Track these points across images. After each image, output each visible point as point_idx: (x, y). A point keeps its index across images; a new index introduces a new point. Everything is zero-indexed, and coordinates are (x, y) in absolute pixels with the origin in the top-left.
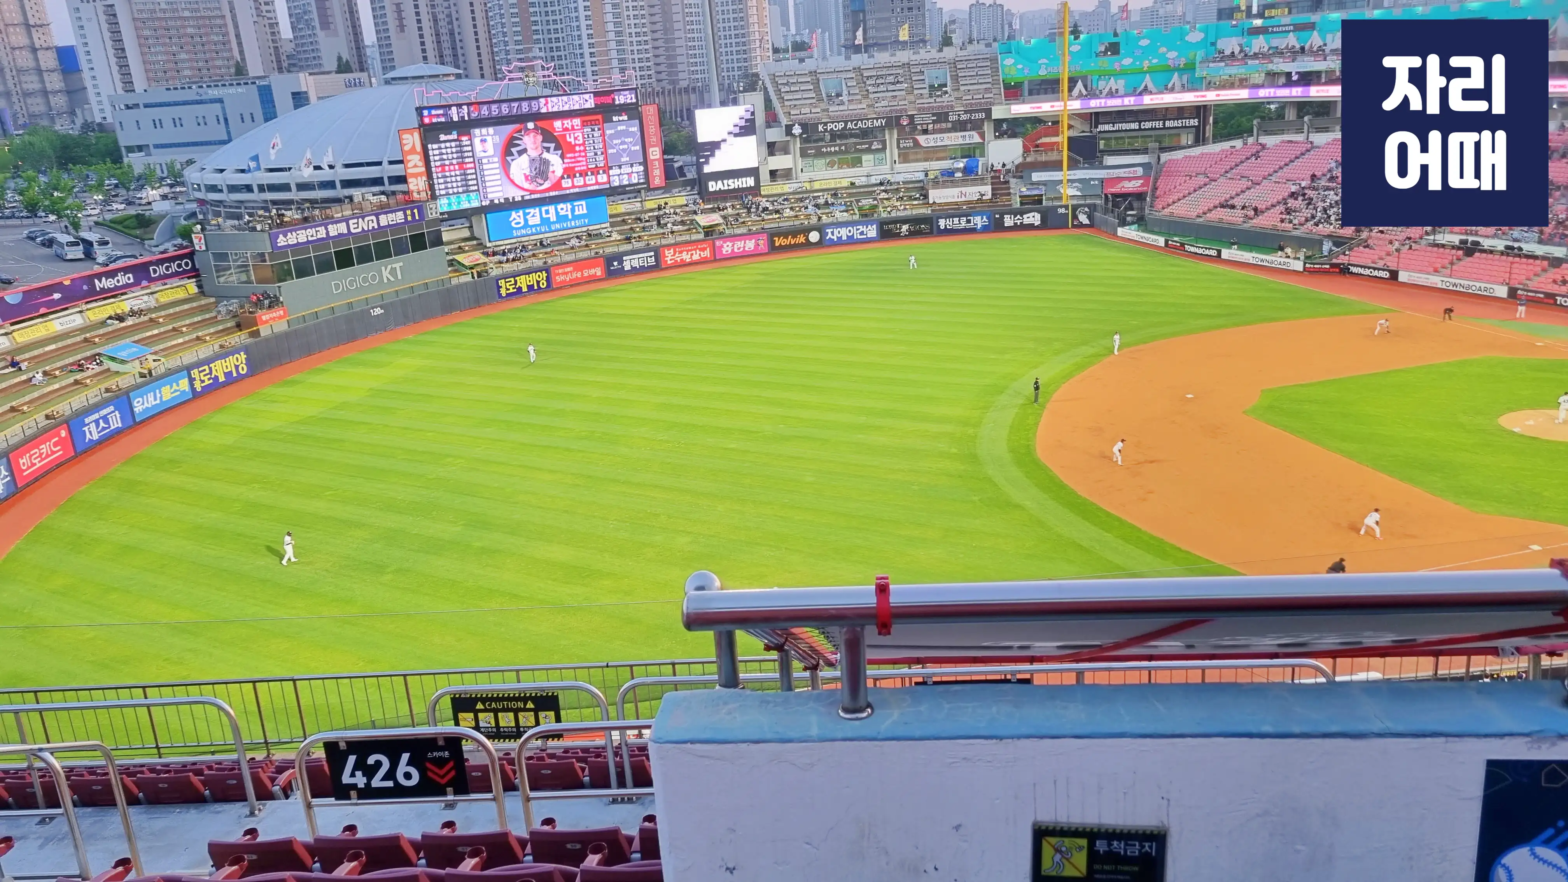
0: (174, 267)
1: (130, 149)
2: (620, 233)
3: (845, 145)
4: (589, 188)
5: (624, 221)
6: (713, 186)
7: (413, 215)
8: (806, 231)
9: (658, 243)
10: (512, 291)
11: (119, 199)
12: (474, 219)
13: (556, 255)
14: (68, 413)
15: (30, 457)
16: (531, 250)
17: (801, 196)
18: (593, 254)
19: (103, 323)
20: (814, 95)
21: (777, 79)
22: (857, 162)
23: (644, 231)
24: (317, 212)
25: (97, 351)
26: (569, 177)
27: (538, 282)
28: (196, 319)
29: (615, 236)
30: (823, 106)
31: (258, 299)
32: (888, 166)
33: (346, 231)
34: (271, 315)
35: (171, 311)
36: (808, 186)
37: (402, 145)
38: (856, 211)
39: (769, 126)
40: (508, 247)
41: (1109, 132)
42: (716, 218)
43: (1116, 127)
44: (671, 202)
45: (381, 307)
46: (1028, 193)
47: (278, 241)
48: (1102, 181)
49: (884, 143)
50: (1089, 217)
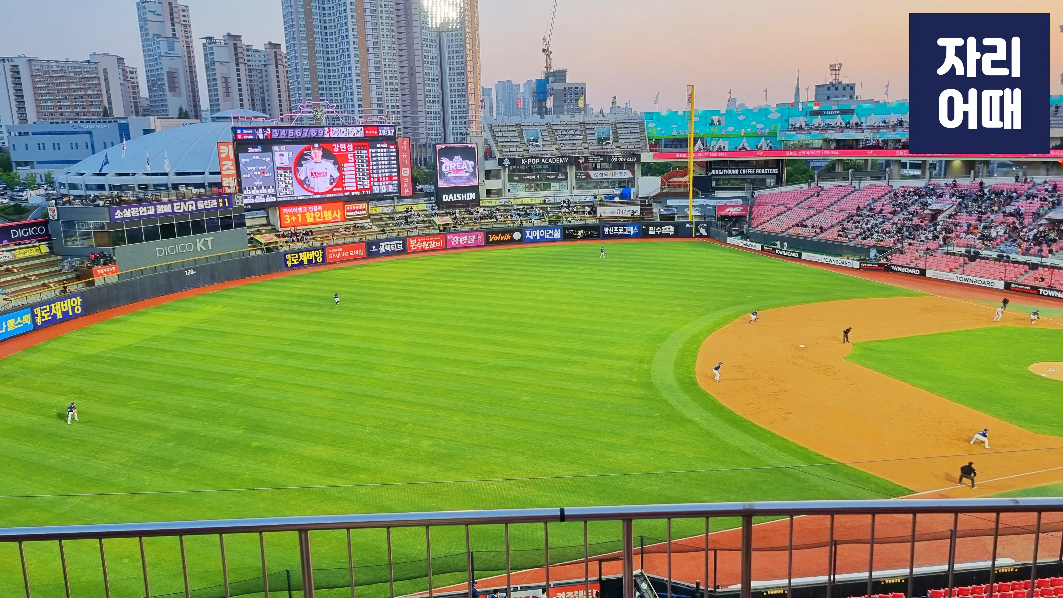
0: (31, 231)
1: (19, 164)
2: (378, 226)
3: (540, 175)
5: (381, 218)
6: (446, 198)
7: (224, 203)
8: (512, 231)
9: (406, 235)
10: (295, 263)
12: (270, 210)
13: (330, 239)
17: (508, 208)
18: (357, 240)
20: (519, 140)
21: (493, 128)
22: (547, 187)
23: (395, 226)
24: (149, 196)
27: (316, 258)
28: (43, 271)
29: (375, 229)
30: (525, 147)
31: (96, 257)
32: (569, 191)
33: (170, 211)
34: (105, 270)
35: (25, 264)
36: (513, 201)
37: (219, 154)
38: (547, 220)
39: (486, 159)
41: (719, 175)
42: (448, 220)
43: (724, 172)
44: (416, 208)
45: (194, 269)
46: (665, 213)
47: (116, 214)
48: (715, 207)
49: (566, 175)
50: (707, 231)
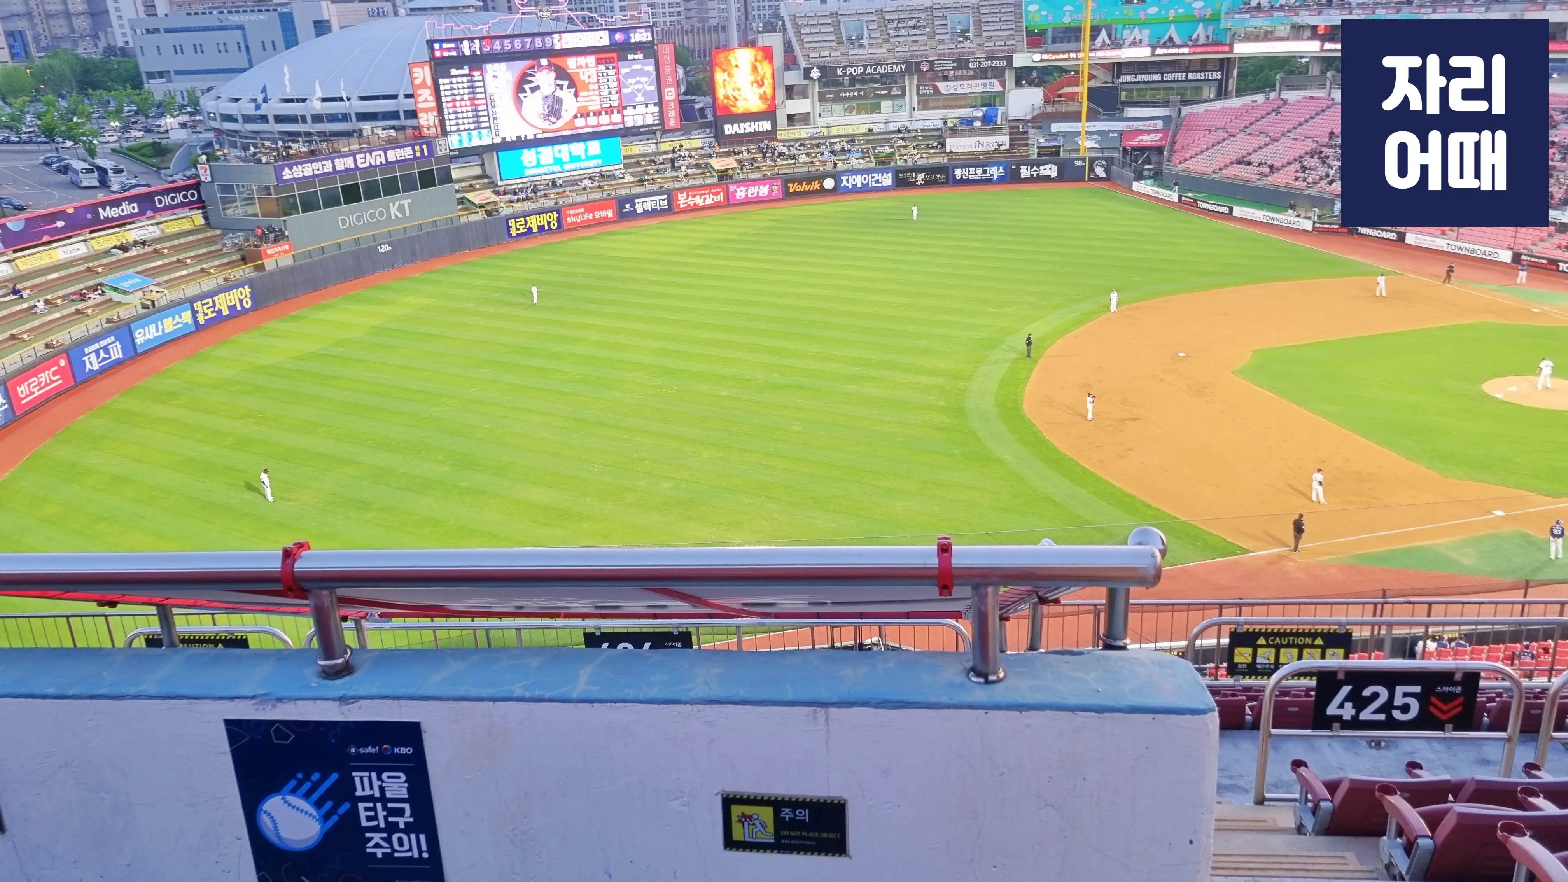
0: (180, 198)
1: (151, 75)
2: (633, 174)
3: (864, 90)
4: (603, 128)
5: (638, 162)
6: (730, 129)
7: (422, 151)
8: (821, 177)
9: (671, 186)
10: (522, 231)
11: (138, 126)
12: (485, 156)
13: (568, 196)
14: (68, 342)
15: (29, 385)
16: (543, 190)
17: (818, 142)
18: (605, 196)
19: (107, 253)
20: (834, 38)
21: (797, 20)
22: (876, 109)
23: (658, 173)
24: (324, 145)
25: (100, 280)
26: (582, 115)
27: (549, 223)
28: (201, 251)
29: (629, 178)
30: (843, 49)
31: (263, 231)
32: (907, 113)
33: (353, 166)
34: (277, 250)
35: (176, 242)
36: (825, 131)
37: (412, 79)
38: (873, 159)
39: (788, 69)
40: (520, 186)
41: (1131, 83)
42: (730, 162)
43: (1139, 78)
44: (687, 144)
45: (389, 244)
46: (1046, 144)
47: (284, 174)
48: (1121, 133)
49: (903, 89)
50: (1107, 171)
